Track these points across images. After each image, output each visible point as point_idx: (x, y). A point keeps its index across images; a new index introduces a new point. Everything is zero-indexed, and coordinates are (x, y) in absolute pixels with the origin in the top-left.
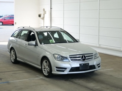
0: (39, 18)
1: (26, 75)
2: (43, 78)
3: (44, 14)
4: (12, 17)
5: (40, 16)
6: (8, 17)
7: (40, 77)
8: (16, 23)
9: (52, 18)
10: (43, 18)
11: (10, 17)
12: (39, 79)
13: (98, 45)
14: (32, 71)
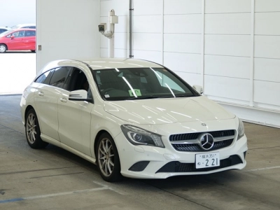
0: (100, 33)
1: (67, 180)
2: (110, 188)
3: (113, 25)
4: (31, 32)
5: (102, 28)
6: (21, 32)
7: (102, 187)
8: (40, 46)
9: (133, 35)
10: (111, 35)
12: (101, 191)
13: (251, 105)
14: (82, 171)
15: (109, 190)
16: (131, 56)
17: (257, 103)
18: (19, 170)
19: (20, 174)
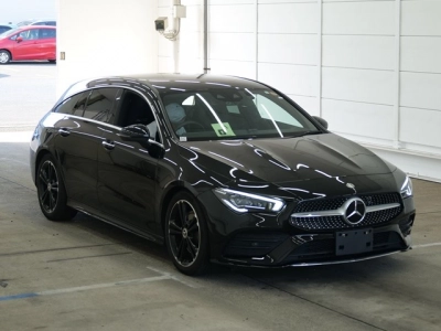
1: (106, 265)
2: (174, 278)
3: (178, 20)
4: (47, 32)
5: (160, 25)
6: (33, 30)
7: (160, 275)
8: (63, 54)
9: (210, 36)
10: (174, 36)
11: (41, 30)
12: (158, 281)
13: (396, 146)
14: (129, 251)
15: (171, 280)
16: (206, 69)
17: (404, 143)
18: (30, 249)
19: (31, 255)
